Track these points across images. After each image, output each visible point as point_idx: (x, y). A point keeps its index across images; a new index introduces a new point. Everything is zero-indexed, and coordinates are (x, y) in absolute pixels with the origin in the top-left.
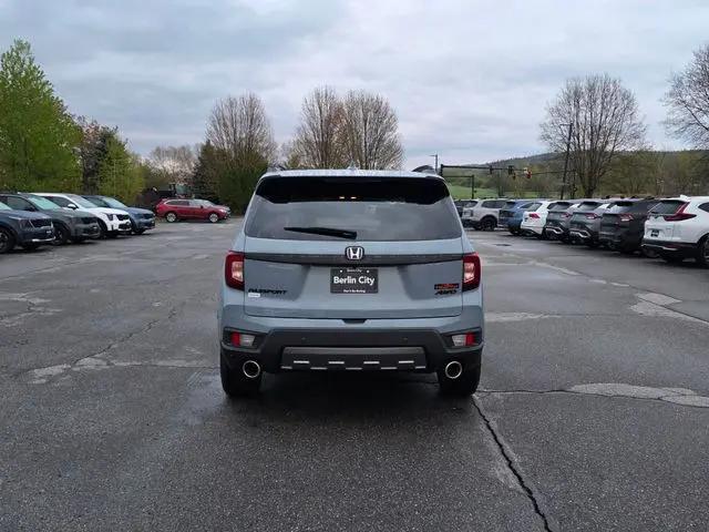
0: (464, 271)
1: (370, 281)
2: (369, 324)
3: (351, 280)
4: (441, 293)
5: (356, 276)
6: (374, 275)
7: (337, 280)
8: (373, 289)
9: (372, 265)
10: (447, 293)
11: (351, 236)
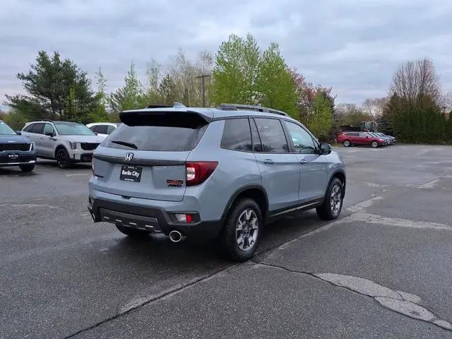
0: (187, 173)
1: (137, 174)
2: (132, 201)
3: (129, 173)
4: (171, 185)
5: (131, 171)
6: (139, 171)
7: (124, 173)
8: (137, 180)
9: (139, 165)
10: (175, 186)
11: (133, 146)
